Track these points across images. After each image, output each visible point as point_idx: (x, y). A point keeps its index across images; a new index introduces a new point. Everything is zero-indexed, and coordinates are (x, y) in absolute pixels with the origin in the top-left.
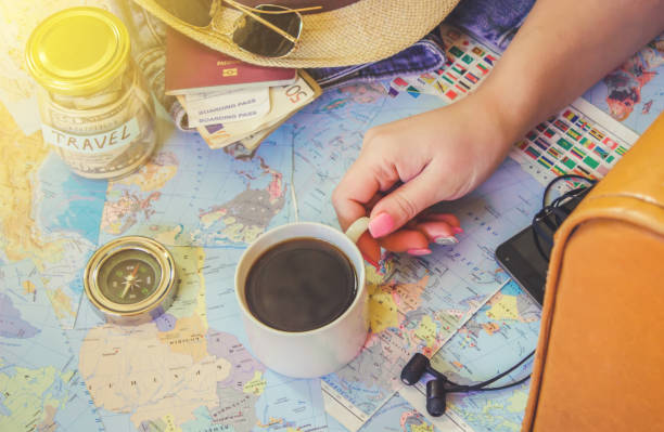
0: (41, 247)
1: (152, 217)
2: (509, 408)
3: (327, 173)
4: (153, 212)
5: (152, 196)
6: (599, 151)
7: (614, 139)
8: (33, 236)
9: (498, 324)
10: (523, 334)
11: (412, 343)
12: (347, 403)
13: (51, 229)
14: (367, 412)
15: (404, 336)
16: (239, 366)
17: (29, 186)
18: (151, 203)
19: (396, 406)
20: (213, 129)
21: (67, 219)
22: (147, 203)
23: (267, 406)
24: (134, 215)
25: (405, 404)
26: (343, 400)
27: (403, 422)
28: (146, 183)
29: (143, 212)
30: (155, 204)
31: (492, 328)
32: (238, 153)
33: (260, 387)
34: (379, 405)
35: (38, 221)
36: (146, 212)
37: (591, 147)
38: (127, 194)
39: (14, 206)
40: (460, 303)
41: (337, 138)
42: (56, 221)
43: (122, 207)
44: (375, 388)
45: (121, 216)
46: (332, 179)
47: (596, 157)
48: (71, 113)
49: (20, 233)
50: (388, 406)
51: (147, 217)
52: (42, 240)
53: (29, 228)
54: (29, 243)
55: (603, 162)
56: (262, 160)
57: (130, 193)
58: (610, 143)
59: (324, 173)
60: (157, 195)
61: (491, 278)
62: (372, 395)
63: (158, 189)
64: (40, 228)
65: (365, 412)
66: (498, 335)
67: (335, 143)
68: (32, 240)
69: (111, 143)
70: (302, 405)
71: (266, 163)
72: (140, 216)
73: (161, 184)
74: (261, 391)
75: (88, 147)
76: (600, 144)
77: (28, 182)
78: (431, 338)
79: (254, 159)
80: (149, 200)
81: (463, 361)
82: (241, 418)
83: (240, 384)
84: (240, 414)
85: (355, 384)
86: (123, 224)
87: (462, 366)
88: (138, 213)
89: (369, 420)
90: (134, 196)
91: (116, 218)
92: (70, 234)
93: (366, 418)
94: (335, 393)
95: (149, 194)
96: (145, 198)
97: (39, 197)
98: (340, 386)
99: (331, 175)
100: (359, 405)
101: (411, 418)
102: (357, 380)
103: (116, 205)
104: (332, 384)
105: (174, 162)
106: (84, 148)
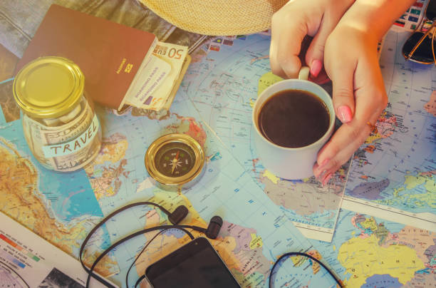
0: (68, 233)
1: (129, 176)
2: (408, 188)
3: (220, 104)
4: (129, 173)
5: (121, 163)
8: (59, 229)
9: (373, 145)
10: (389, 144)
12: (316, 228)
13: (68, 219)
16: (239, 237)
17: (38, 200)
18: (124, 168)
19: (344, 217)
20: (148, 101)
21: (75, 209)
22: (121, 169)
23: (270, 251)
24: (118, 179)
25: (349, 213)
26: (312, 227)
27: (354, 224)
28: (113, 157)
29: (122, 175)
30: (126, 168)
31: (371, 149)
32: (159, 117)
33: (259, 242)
34: (335, 220)
35: (57, 218)
36: (124, 174)
38: (105, 169)
39: (35, 216)
41: (213, 82)
42: (69, 213)
43: (107, 178)
44: (326, 212)
45: (109, 183)
46: (225, 107)
48: (62, 128)
49: (50, 230)
50: (340, 219)
51: (126, 177)
52: (66, 229)
53: (54, 224)
54: (60, 234)
56: (176, 115)
57: (107, 167)
59: (218, 106)
60: (124, 162)
62: (327, 216)
63: (123, 158)
64: (61, 221)
65: (329, 228)
66: (377, 152)
67: (213, 85)
68: (61, 231)
69: (89, 137)
70: (290, 241)
71: (180, 115)
72: (122, 178)
73: (124, 154)
74: (261, 244)
75: (80, 146)
77: (35, 197)
79: (171, 116)
80: (121, 166)
81: (366, 174)
82: (259, 265)
83: (246, 246)
84: (258, 263)
85: (313, 215)
86: (114, 187)
87: (367, 177)
89: (335, 231)
90: (111, 168)
91: (107, 186)
92: (82, 218)
93: (332, 231)
94: (306, 226)
95: (119, 164)
96: (118, 166)
97: (48, 203)
98: (305, 220)
99: (223, 105)
100: (323, 225)
101: (357, 219)
102: (313, 212)
103: (102, 178)
104: (300, 221)
105: (123, 138)
106: (75, 149)
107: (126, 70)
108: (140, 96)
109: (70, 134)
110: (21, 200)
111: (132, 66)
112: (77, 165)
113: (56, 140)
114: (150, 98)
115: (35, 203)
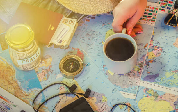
0: (28, 96)
2: (167, 77)
3: (90, 43)
4: (52, 71)
5: (50, 67)
6: (150, 11)
7: (152, 7)
9: (152, 60)
10: (159, 59)
11: (135, 73)
12: (129, 93)
13: (28, 90)
14: (135, 93)
15: (132, 72)
16: (98, 97)
17: (15, 82)
19: (141, 89)
21: (31, 86)
22: (49, 69)
23: (110, 103)
24: (48, 74)
26: (128, 93)
27: (145, 92)
28: (46, 65)
29: (50, 72)
30: (51, 69)
31: (151, 61)
32: (65, 48)
34: (137, 90)
35: (23, 89)
36: (51, 72)
37: (148, 11)
39: (14, 88)
40: (141, 59)
41: (87, 34)
42: (28, 88)
43: (44, 73)
44: (133, 87)
45: (45, 75)
47: (150, 12)
48: (25, 53)
49: (20, 94)
50: (139, 90)
51: (52, 73)
52: (27, 94)
53: (22, 92)
54: (24, 96)
55: (153, 13)
56: (72, 47)
57: (44, 69)
58: (152, 8)
61: (144, 50)
62: (134, 89)
63: (50, 65)
64: (25, 91)
66: (154, 62)
68: (25, 95)
69: (36, 57)
70: (119, 99)
71: (74, 47)
72: (50, 73)
73: (50, 63)
74: (107, 100)
76: (150, 9)
77: (14, 81)
78: (139, 70)
79: (70, 48)
81: (150, 72)
83: (100, 101)
84: (105, 108)
85: (128, 88)
86: (46, 77)
87: (150, 73)
88: (49, 73)
89: (137, 95)
90: (45, 69)
91: (44, 76)
92: (34, 89)
93: (136, 95)
94: (125, 93)
96: (48, 68)
97: (20, 83)
98: (125, 90)
99: (91, 43)
100: (132, 92)
101: (146, 90)
103: (42, 73)
104: (122, 91)
105: (50, 57)
106: (30, 61)
107: (51, 29)
108: (57, 40)
110: (8, 82)
111: (54, 27)
112: (31, 68)
113: (23, 58)
114: (61, 41)
115: (14, 83)
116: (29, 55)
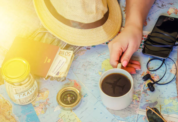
1: (50, 105)
2: (165, 104)
3: (86, 74)
4: (50, 104)
5: (47, 100)
11: (133, 102)
19: (140, 117)
20: (58, 74)
22: (47, 102)
25: (142, 116)
27: (144, 120)
28: (43, 98)
29: (47, 105)
30: (49, 102)
32: (61, 80)
34: (136, 119)
36: (48, 104)
37: (143, 39)
38: (40, 103)
40: (138, 87)
41: (83, 65)
43: (41, 106)
44: (132, 116)
46: (88, 75)
50: (138, 118)
56: (68, 79)
57: (41, 102)
58: (146, 36)
61: (141, 78)
62: (133, 118)
67: (83, 66)
69: (33, 90)
71: (70, 79)
72: (47, 106)
73: (48, 96)
75: (29, 94)
76: (145, 38)
77: (12, 116)
78: (137, 98)
81: (148, 100)
85: (127, 117)
86: (44, 110)
88: (46, 106)
91: (41, 110)
95: (46, 100)
96: (45, 101)
97: (17, 118)
98: (124, 120)
101: (145, 118)
103: (39, 107)
104: (122, 120)
105: (47, 90)
106: (27, 95)
107: (48, 62)
108: (54, 72)
109: (25, 89)
110: (6, 117)
111: (50, 60)
112: (28, 101)
113: (20, 92)
114: (58, 72)
115: (12, 118)
116: (26, 88)
